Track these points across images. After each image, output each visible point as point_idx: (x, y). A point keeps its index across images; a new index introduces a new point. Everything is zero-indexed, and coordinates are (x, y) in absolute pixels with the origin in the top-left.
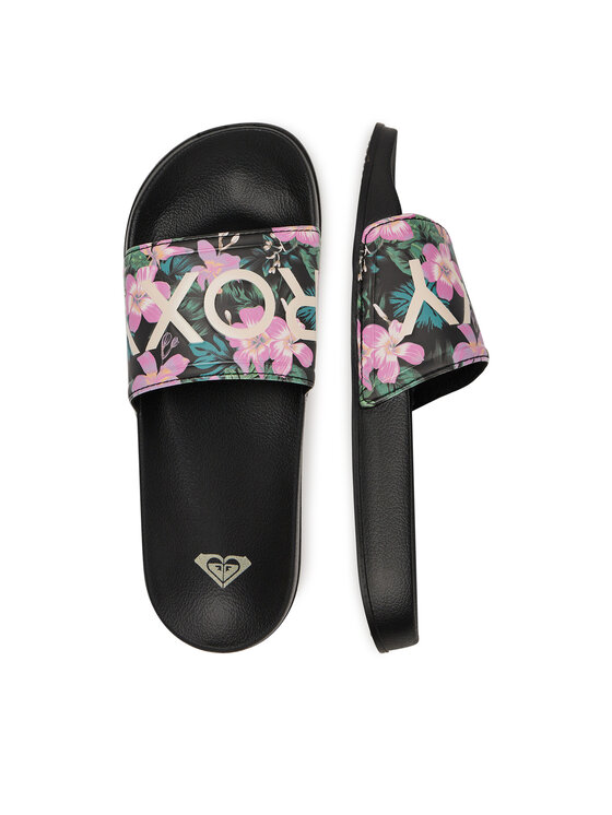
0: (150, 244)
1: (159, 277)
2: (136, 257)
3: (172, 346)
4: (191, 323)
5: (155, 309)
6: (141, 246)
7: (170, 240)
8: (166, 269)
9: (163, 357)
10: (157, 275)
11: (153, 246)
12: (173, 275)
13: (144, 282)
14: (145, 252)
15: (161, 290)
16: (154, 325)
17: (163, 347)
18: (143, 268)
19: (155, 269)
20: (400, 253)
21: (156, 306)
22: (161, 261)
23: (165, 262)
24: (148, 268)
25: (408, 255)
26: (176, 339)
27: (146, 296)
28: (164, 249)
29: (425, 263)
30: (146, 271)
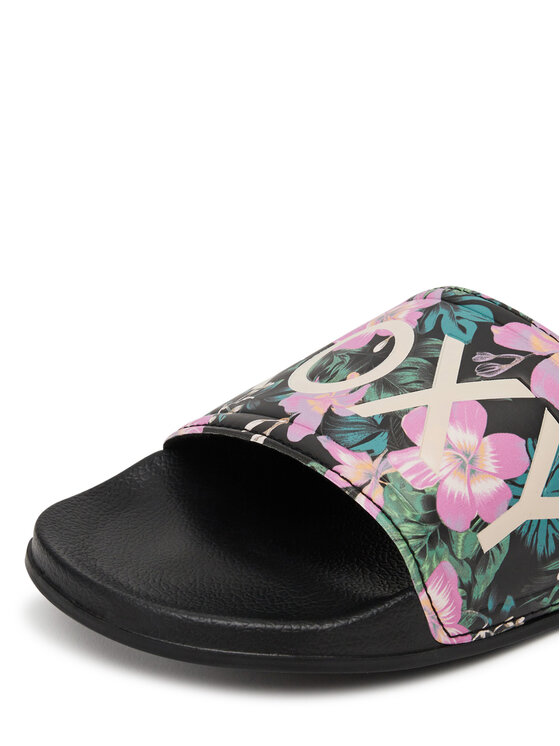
0: (360, 500)
1: (400, 441)
2: (399, 505)
3: (492, 356)
4: (434, 361)
5: (458, 414)
6: (374, 512)
7: (329, 475)
8: (381, 442)
9: (519, 359)
10: (401, 447)
11: (359, 489)
12: (380, 426)
13: (430, 463)
14: (377, 492)
15: (421, 424)
16: (484, 403)
17: (506, 367)
18: (409, 479)
19: (394, 457)
20: (479, 570)
21: (452, 420)
22: (374, 458)
23: (370, 452)
24: (402, 470)
25: (479, 559)
26: (479, 358)
27: (449, 446)
28: (350, 468)
29: (482, 517)
30: (410, 472)
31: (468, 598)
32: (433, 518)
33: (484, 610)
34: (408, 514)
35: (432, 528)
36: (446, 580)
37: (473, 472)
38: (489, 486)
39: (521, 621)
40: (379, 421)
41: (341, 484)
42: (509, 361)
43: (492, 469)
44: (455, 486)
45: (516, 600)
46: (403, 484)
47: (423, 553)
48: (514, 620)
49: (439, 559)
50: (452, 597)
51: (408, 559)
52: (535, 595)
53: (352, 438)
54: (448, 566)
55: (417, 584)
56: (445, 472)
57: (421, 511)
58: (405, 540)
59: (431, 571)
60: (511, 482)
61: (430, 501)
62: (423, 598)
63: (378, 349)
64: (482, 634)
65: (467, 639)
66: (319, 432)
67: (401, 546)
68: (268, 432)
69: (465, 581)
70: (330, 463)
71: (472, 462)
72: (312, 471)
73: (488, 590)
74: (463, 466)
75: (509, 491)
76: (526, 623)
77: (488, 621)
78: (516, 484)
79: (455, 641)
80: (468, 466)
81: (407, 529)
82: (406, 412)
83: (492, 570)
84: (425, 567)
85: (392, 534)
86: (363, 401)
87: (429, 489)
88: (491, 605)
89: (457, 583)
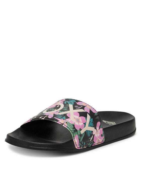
1: (67, 118)
2: (69, 126)
3: (78, 106)
4: (69, 107)
6: (66, 127)
7: (57, 122)
8: (64, 117)
9: (82, 107)
10: (68, 118)
11: (63, 124)
12: (64, 116)
13: (72, 120)
14: (66, 124)
15: (70, 115)
16: (78, 112)
17: (80, 108)
18: (70, 122)
19: (67, 120)
20: (81, 137)
21: (74, 115)
22: (64, 120)
23: (63, 119)
24: (69, 121)
25: (81, 135)
26: (75, 106)
27: (75, 118)
28: (61, 121)
29: (81, 128)
30: (70, 121)
31: (80, 141)
32: (74, 128)
33: (82, 144)
34: (71, 127)
35: (74, 129)
36: (77, 138)
37: (79, 122)
38: (81, 124)
39: (86, 147)
40: (63, 115)
41: (60, 123)
42: (80, 107)
43: (81, 121)
44: (77, 123)
45: (85, 143)
46: (69, 123)
47: (74, 133)
48: (85, 147)
49: (76, 134)
50: (78, 141)
51: (72, 134)
52: (88, 143)
53: (60, 117)
54: (77, 135)
55: (73, 138)
56: (75, 122)
57: (73, 127)
58: (71, 131)
59: (75, 136)
60: (84, 123)
61: (74, 125)
62: (74, 140)
63: (58, 106)
64: (81, 148)
65: (79, 148)
66: (53, 117)
67: (71, 132)
68: (44, 118)
69: (79, 138)
70: (57, 121)
71: (78, 120)
72: (54, 122)
73: (82, 140)
74: (77, 121)
75: (84, 125)
76: (87, 148)
77: (82, 146)
78: (85, 124)
79: (78, 148)
80: (78, 121)
81: (71, 129)
82: (67, 114)
83: (83, 137)
84: (74, 135)
85: (69, 130)
86: (59, 113)
87: (73, 124)
88: (82, 143)
89: (78, 139)
